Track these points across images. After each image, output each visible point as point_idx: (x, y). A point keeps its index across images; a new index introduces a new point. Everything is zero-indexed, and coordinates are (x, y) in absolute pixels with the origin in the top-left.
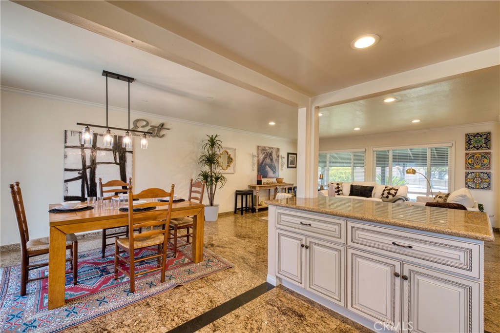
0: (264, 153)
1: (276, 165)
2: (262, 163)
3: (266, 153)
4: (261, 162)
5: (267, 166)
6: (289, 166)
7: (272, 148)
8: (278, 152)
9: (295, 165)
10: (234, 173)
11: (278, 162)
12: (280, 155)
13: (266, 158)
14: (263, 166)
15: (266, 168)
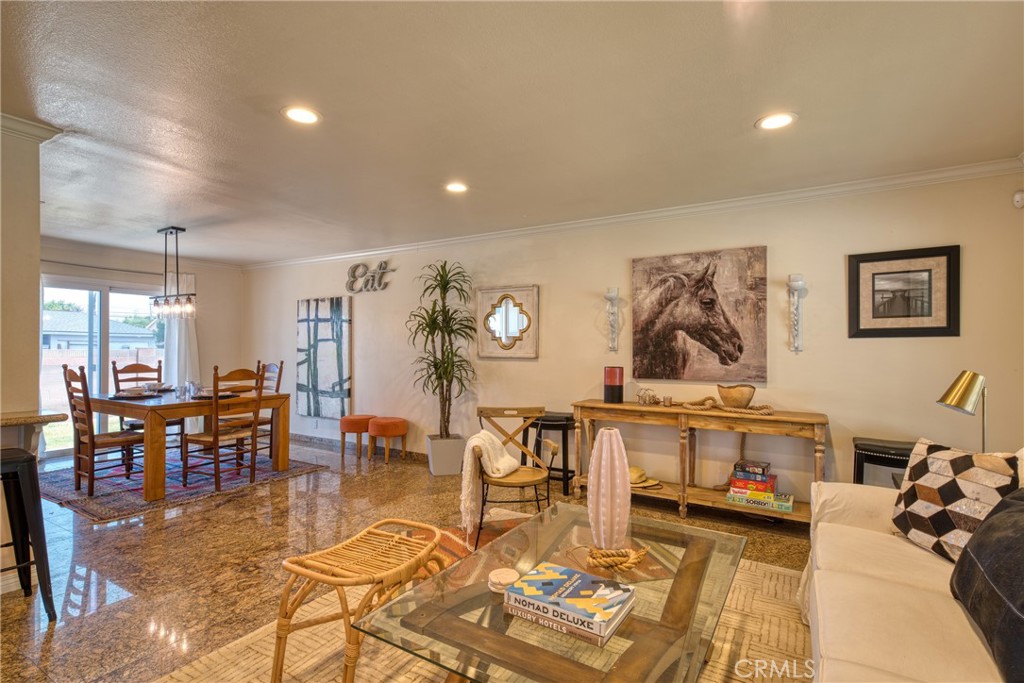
0: (664, 281)
1: (743, 325)
2: (651, 322)
3: (672, 280)
4: (644, 317)
5: (681, 334)
6: (867, 321)
7: (713, 254)
8: (758, 267)
9: (939, 318)
10: (537, 358)
11: (759, 309)
12: (769, 276)
13: (671, 301)
14: (658, 333)
15: (675, 338)
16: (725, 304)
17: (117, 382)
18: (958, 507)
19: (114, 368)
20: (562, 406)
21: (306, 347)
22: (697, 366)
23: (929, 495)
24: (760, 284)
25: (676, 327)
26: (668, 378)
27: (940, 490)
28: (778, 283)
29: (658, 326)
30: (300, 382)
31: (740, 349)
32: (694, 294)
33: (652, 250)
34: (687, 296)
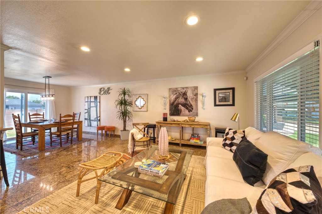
0: (176, 93)
1: (193, 103)
2: (173, 103)
3: (178, 93)
4: (172, 102)
5: (180, 105)
6: (218, 103)
7: (187, 88)
8: (196, 91)
9: (231, 103)
10: (147, 111)
11: (196, 100)
12: (199, 93)
13: (178, 98)
14: (175, 105)
15: (179, 106)
16: (189, 99)
17: (30, 118)
18: (234, 141)
19: (29, 115)
20: (153, 122)
21: (87, 109)
22: (183, 113)
23: (229, 139)
24: (196, 95)
25: (179, 104)
26: (177, 115)
27: (231, 138)
28: (200, 95)
29: (175, 104)
30: (86, 118)
31: (193, 109)
32: (183, 97)
33: (174, 86)
34: (181, 97)
